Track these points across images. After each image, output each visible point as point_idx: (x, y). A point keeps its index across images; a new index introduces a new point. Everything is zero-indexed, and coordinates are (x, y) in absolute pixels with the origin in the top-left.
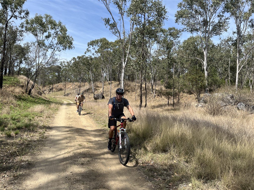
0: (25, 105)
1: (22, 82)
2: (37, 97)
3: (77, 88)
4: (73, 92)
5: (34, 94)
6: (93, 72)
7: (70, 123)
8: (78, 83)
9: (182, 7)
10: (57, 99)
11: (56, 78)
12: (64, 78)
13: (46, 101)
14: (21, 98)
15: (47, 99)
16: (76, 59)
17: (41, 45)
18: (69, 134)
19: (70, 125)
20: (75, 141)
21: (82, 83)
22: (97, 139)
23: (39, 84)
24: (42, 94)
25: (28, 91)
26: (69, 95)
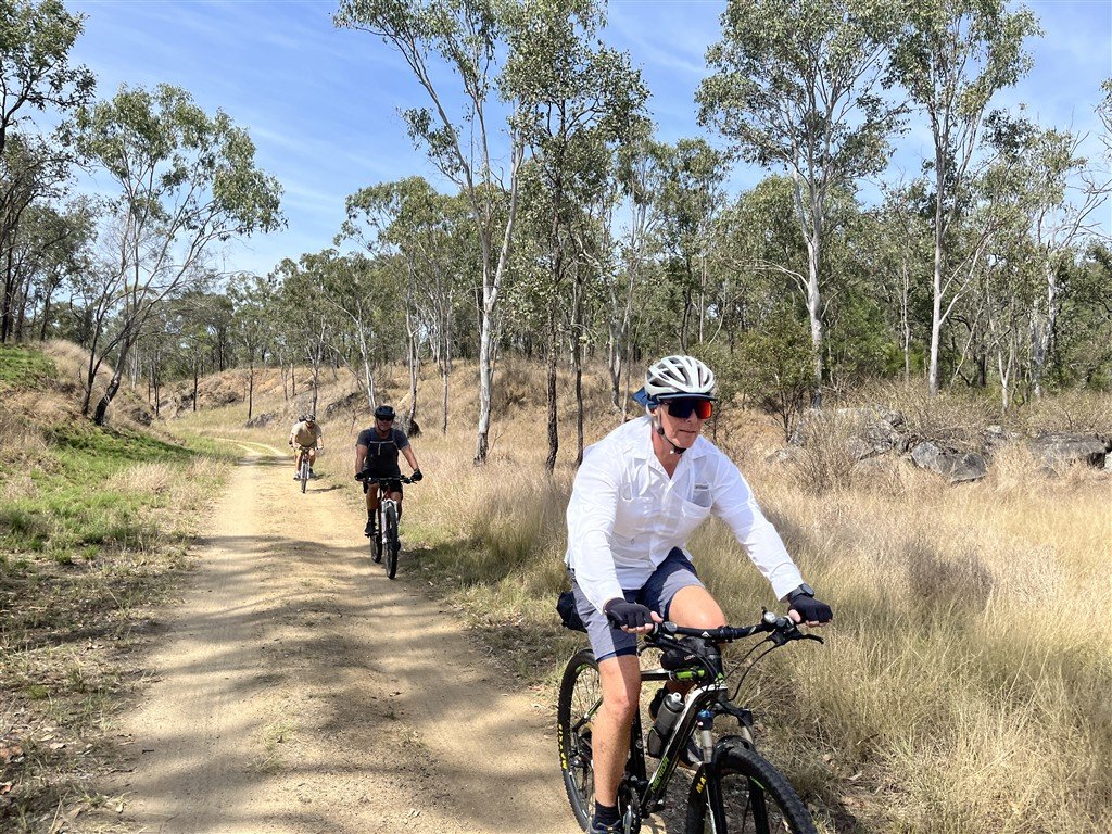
0: (88, 468)
1: (65, 372)
2: (131, 434)
3: (301, 393)
4: (286, 411)
5: (118, 420)
6: (369, 323)
8: (306, 369)
9: (724, 63)
10: (216, 439)
11: (210, 347)
12: (243, 348)
13: (169, 448)
14: (66, 439)
15: (172, 443)
16: (295, 265)
17: (143, 212)
19: (272, 531)
20: (290, 575)
21: (323, 370)
23: (134, 377)
25: (92, 410)
26: (269, 424)
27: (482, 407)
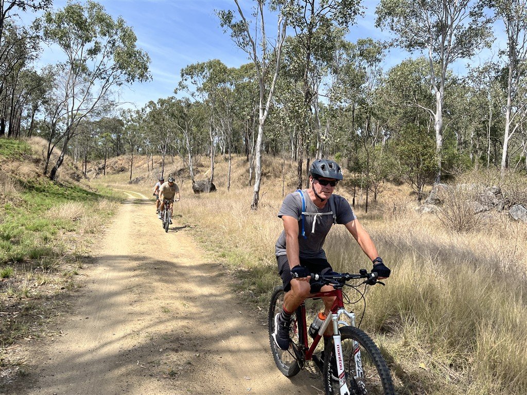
0: (39, 203)
1: (36, 153)
2: (69, 185)
3: (156, 168)
4: (148, 176)
5: (63, 178)
6: (191, 134)
7: (142, 248)
8: (159, 156)
10: (114, 189)
11: (112, 144)
12: (129, 145)
13: (88, 193)
14: (33, 187)
15: (90, 191)
16: (155, 104)
17: (78, 69)
18: (137, 276)
19: (140, 252)
20: (152, 298)
21: (167, 157)
22: (206, 290)
23: (75, 158)
24: (81, 178)
25: (49, 172)
26: (140, 183)
27: (257, 177)
